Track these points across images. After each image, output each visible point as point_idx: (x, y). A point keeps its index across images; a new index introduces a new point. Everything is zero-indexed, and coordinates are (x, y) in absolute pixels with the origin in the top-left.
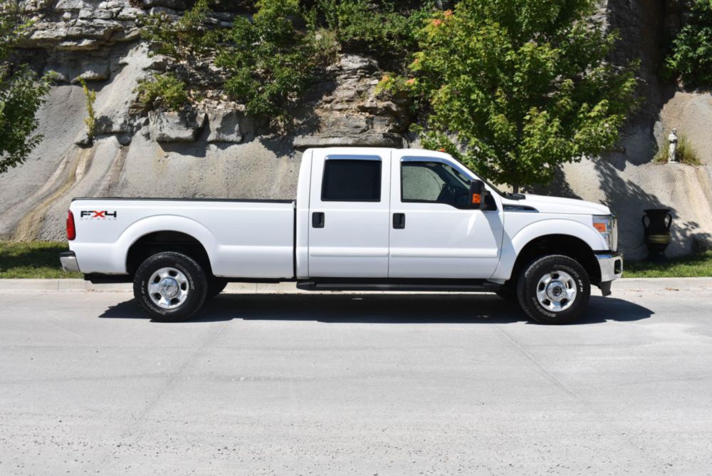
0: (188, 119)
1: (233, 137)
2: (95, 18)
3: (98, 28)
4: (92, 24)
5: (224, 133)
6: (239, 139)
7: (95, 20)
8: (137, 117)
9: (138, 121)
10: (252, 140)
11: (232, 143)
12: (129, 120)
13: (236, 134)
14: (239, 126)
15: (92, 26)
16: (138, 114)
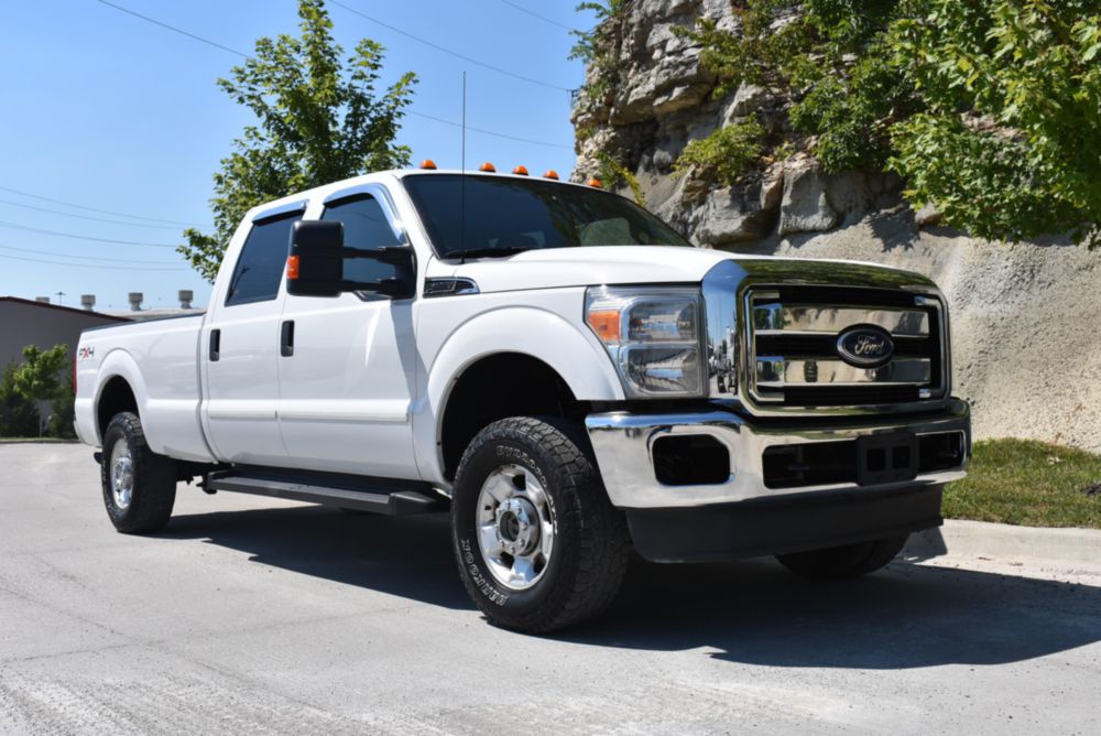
0: (746, 197)
1: (817, 220)
2: (685, 49)
3: (688, 64)
4: (680, 59)
5: (798, 214)
6: (827, 222)
7: (685, 52)
8: (693, 207)
9: (694, 214)
10: (855, 223)
11: (815, 232)
12: (682, 214)
13: (821, 213)
14: (826, 196)
15: (682, 63)
16: (694, 201)
